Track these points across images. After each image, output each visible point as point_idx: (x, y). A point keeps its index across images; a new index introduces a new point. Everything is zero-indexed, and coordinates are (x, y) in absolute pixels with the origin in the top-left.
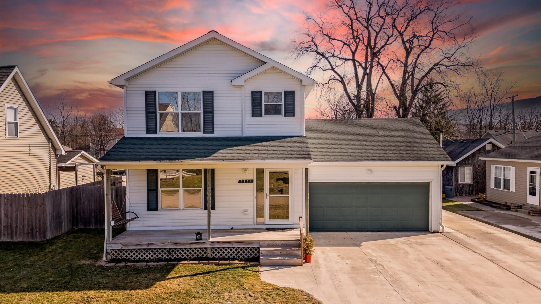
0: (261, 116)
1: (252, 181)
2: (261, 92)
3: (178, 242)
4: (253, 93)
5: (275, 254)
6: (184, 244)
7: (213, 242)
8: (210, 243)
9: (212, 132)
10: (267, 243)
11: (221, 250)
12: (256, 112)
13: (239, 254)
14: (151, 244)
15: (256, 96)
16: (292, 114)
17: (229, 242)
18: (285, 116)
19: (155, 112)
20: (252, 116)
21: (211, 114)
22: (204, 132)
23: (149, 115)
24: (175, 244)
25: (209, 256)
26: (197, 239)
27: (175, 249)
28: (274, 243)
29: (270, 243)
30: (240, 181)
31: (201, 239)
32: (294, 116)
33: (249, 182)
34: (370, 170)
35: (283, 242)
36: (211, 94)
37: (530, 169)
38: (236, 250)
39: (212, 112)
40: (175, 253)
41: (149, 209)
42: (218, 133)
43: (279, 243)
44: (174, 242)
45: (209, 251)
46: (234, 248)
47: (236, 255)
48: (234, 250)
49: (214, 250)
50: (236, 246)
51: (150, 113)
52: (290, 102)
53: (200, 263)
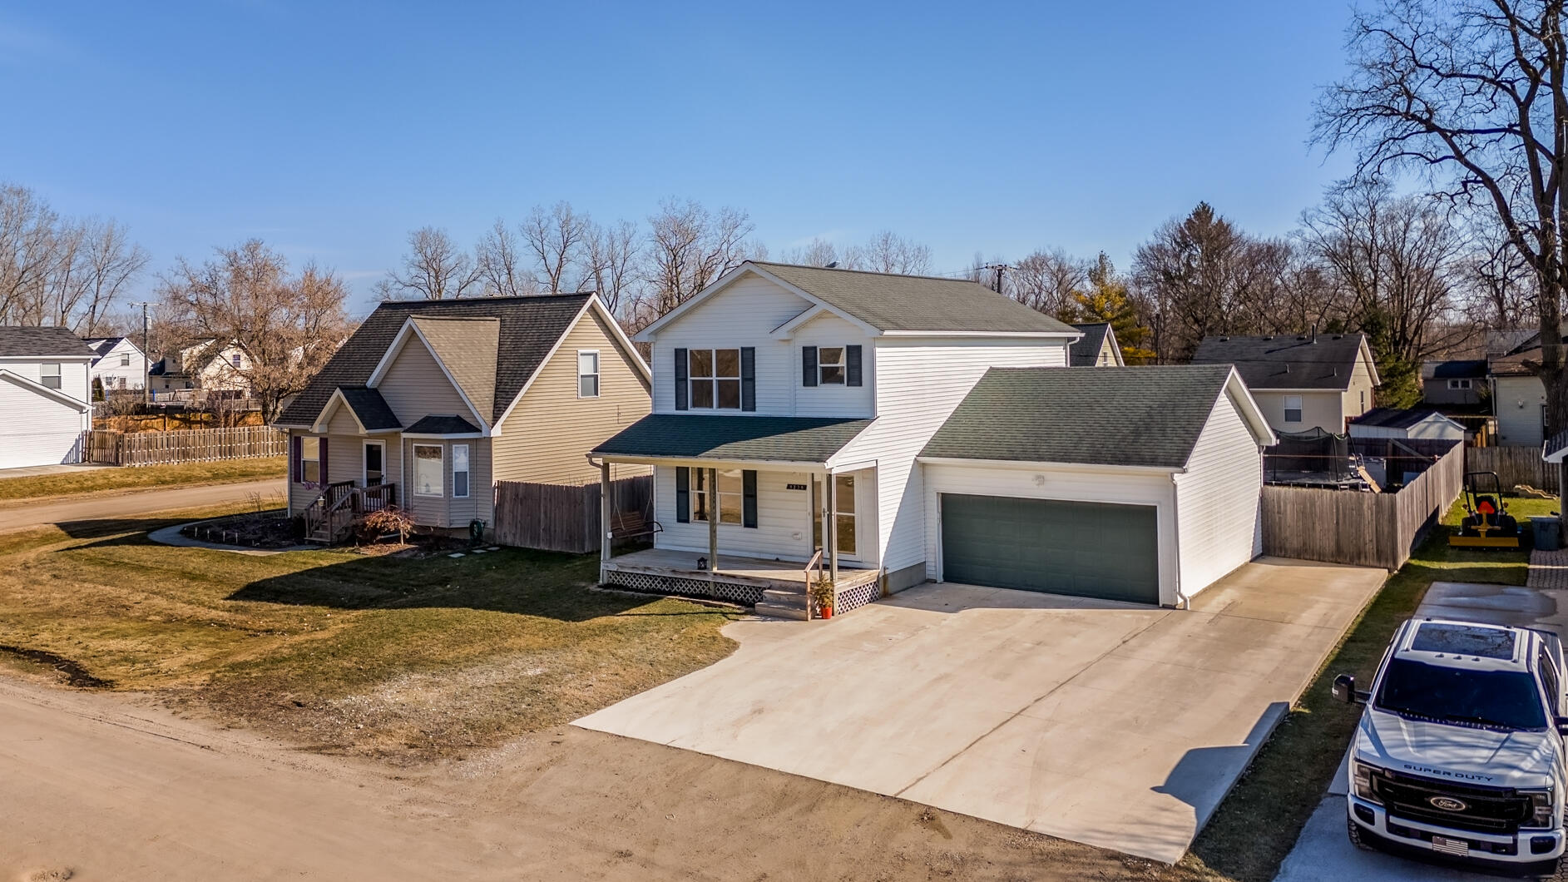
0: (816, 385)
1: (805, 487)
2: (815, 348)
3: (677, 569)
4: (805, 349)
5: (782, 601)
6: (682, 573)
7: (717, 575)
8: (712, 575)
9: (754, 409)
10: (776, 583)
11: (727, 587)
12: (809, 380)
13: (748, 596)
14: (649, 568)
15: (809, 353)
16: (857, 382)
17: (734, 577)
18: (848, 385)
19: (686, 379)
20: (804, 385)
21: (751, 383)
22: (743, 410)
23: (679, 383)
24: (674, 571)
25: (712, 593)
26: (699, 568)
27: (676, 578)
28: (788, 584)
29: (784, 584)
30: (789, 487)
31: (705, 568)
33: (800, 489)
34: (1038, 477)
36: (751, 352)
38: (745, 589)
39: (753, 380)
40: (676, 585)
41: (679, 520)
42: (761, 411)
43: (794, 585)
44: (673, 568)
45: (712, 587)
46: (742, 586)
47: (745, 596)
48: (742, 589)
49: (718, 586)
50: (745, 583)
51: (680, 380)
52: (855, 363)
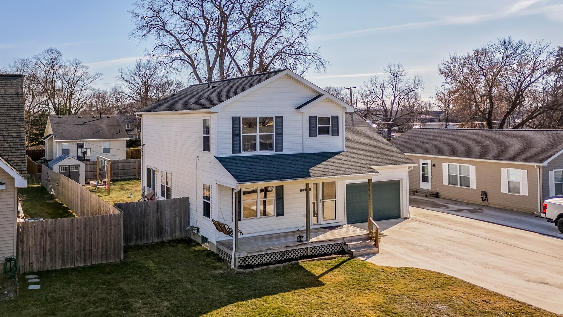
0: (316, 136)
2: (316, 117)
3: (288, 245)
4: (310, 118)
5: (358, 247)
6: (292, 247)
7: (312, 243)
8: (310, 243)
9: (282, 150)
10: (348, 239)
11: (316, 248)
12: (312, 134)
13: (328, 250)
15: (313, 120)
16: (337, 134)
18: (332, 135)
19: (240, 135)
20: (310, 136)
21: (281, 135)
22: (276, 151)
23: (235, 137)
24: (286, 247)
25: (309, 254)
28: (352, 238)
29: (350, 239)
30: (301, 190)
31: (302, 242)
32: (338, 135)
35: (358, 237)
36: (281, 119)
37: (421, 161)
39: (282, 134)
40: (285, 255)
42: (286, 151)
43: (356, 238)
44: (286, 245)
45: (308, 250)
47: (326, 251)
48: (325, 247)
49: (312, 249)
51: (235, 135)
52: (336, 124)
53: (314, 260)
